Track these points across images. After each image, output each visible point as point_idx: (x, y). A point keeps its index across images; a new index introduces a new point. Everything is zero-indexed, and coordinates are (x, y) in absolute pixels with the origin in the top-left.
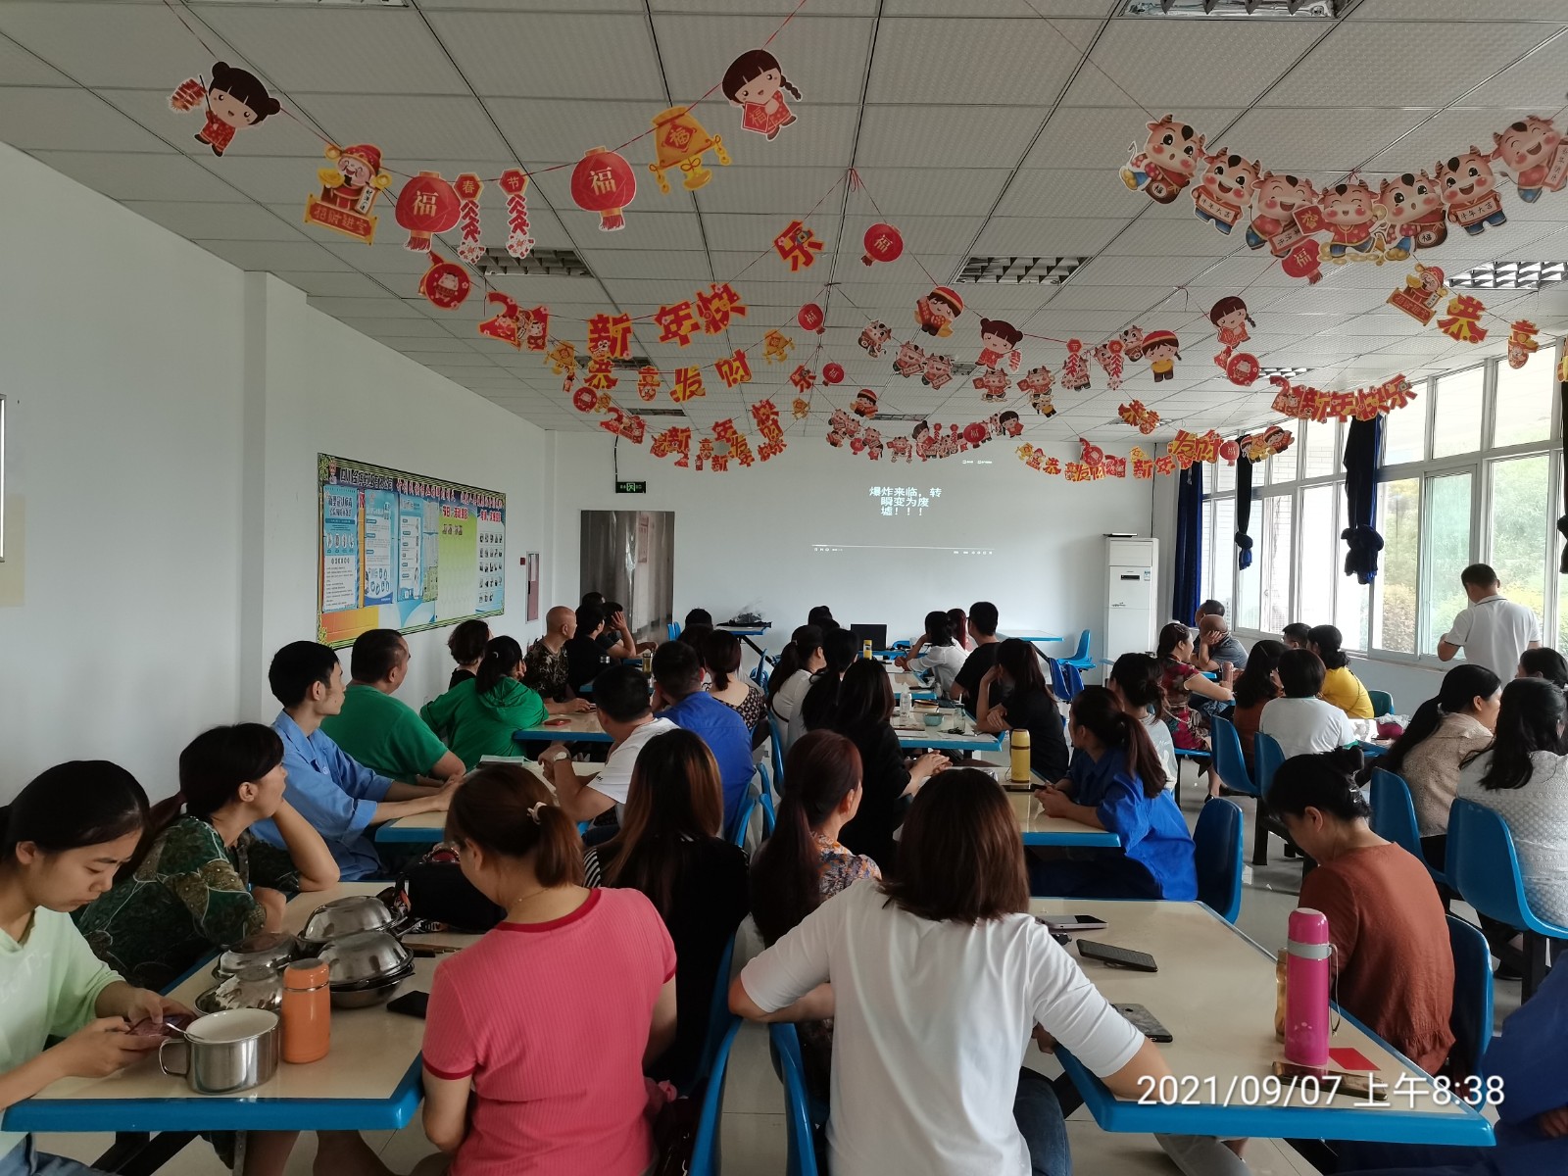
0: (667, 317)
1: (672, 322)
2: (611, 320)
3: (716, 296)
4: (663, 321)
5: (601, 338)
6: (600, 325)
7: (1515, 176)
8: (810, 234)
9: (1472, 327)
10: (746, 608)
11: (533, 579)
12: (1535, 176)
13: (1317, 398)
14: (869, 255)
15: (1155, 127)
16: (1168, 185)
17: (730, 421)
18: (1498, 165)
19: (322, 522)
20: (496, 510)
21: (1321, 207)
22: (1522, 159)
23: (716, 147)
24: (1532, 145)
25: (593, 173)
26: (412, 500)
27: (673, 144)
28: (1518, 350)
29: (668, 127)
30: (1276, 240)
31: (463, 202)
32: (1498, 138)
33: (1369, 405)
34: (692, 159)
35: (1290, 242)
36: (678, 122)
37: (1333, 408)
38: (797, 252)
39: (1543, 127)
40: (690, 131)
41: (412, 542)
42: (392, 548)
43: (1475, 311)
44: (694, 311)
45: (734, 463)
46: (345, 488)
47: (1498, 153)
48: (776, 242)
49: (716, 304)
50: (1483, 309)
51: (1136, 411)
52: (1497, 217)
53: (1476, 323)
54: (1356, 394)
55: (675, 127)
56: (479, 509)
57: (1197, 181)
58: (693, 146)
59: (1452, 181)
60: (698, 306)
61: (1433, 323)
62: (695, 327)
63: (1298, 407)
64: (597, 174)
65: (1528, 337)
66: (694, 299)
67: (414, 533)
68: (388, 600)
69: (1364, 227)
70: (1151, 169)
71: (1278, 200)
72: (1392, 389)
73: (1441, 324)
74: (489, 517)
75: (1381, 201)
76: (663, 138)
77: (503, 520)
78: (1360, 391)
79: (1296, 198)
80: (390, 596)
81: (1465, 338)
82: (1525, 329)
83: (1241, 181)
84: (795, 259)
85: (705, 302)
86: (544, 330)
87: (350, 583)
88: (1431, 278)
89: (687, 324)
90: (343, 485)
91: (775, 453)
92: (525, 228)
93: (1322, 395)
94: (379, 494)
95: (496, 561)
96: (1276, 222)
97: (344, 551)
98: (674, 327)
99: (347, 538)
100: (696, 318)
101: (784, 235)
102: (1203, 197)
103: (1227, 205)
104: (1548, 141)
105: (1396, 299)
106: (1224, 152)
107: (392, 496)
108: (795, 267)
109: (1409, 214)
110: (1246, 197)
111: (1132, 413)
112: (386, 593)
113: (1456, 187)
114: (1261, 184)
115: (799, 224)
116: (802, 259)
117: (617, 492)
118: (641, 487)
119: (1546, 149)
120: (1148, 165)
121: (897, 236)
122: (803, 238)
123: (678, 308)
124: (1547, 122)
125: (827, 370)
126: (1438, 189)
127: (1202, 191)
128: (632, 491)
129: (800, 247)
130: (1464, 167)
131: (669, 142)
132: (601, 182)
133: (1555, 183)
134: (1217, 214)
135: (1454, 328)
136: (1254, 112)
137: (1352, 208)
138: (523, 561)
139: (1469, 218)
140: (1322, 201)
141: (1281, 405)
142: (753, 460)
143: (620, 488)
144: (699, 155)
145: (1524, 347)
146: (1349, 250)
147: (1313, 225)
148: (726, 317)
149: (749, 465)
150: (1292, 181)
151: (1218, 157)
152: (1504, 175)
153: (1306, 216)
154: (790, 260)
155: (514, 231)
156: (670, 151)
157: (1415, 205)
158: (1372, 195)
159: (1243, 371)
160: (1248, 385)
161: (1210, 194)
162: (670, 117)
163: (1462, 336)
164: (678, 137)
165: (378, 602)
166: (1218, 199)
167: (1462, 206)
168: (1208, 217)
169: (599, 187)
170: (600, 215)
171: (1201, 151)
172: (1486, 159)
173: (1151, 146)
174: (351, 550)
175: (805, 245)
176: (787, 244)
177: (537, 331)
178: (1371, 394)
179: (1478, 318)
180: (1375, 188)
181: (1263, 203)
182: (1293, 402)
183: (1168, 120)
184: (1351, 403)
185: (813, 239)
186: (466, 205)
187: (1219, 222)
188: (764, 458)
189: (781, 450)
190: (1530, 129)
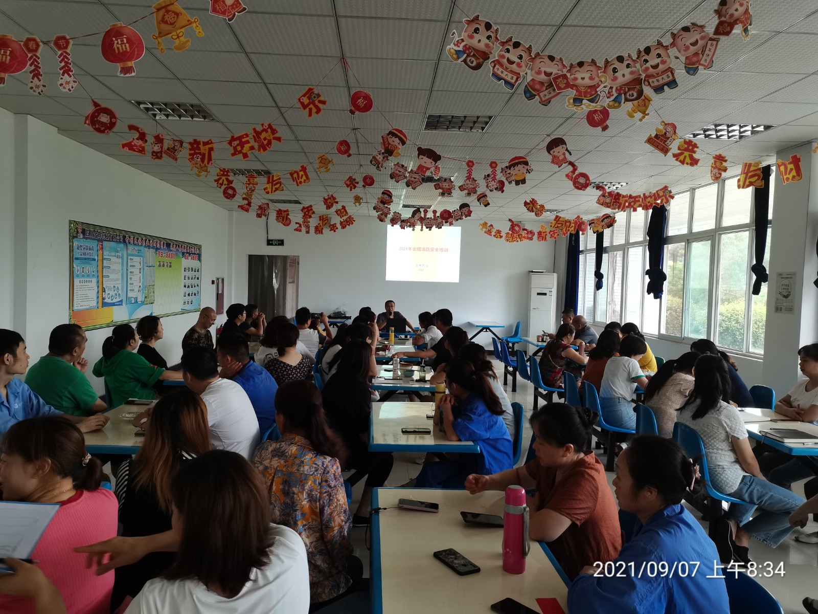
0: (235, 142)
1: (238, 145)
2: (202, 143)
3: (263, 131)
4: (233, 144)
5: (195, 153)
6: (195, 146)
7: (683, 59)
8: (319, 95)
9: (691, 157)
10: (337, 308)
11: (220, 292)
12: (695, 59)
13: (621, 198)
14: (353, 109)
15: (469, 22)
16: (477, 59)
17: (311, 206)
18: (673, 52)
19: (72, 259)
20: (195, 254)
21: (568, 75)
22: (687, 48)
23: (194, 25)
24: (693, 40)
25: (114, 39)
26: (136, 248)
27: (166, 22)
28: (716, 171)
29: (163, 10)
30: (542, 94)
31: (29, 55)
32: (674, 36)
33: (649, 202)
34: (178, 32)
35: (550, 96)
36: (169, 8)
37: (630, 204)
38: (311, 106)
39: (699, 30)
40: (177, 14)
41: (136, 271)
42: (122, 275)
43: (693, 148)
44: (251, 139)
45: (326, 231)
46: (88, 240)
47: (673, 44)
48: (299, 99)
49: (264, 135)
50: (698, 147)
51: (533, 204)
52: (673, 84)
53: (694, 155)
54: (642, 196)
55: (168, 12)
56: (183, 253)
57: (494, 56)
58: (178, 24)
59: (646, 61)
60: (254, 136)
61: (670, 154)
62: (252, 148)
63: (610, 203)
64: (117, 40)
65: (722, 164)
66: (251, 133)
67: (138, 266)
68: (120, 303)
69: (594, 87)
70: (467, 48)
71: (543, 69)
72: (661, 193)
73: (674, 156)
74: (190, 258)
75: (604, 72)
76: (160, 19)
77: (200, 260)
78: (644, 194)
79: (554, 69)
80: (121, 301)
81: (687, 164)
82: (720, 159)
83: (521, 57)
84: (310, 110)
85: (257, 134)
86: (162, 147)
87: (93, 294)
88: (669, 129)
89: (247, 146)
90: (87, 238)
91: (349, 225)
92: (71, 73)
93: (624, 196)
94: (112, 244)
95: (195, 282)
96: (542, 83)
97: (88, 276)
98: (239, 148)
99: (90, 268)
100: (252, 143)
101: (304, 96)
102: (497, 66)
103: (512, 72)
104: (702, 38)
105: (650, 141)
106: (510, 39)
107: (122, 245)
108: (310, 115)
109: (621, 80)
110: (524, 67)
111: (531, 205)
112: (118, 300)
113: (648, 65)
114: (533, 60)
115: (313, 89)
116: (314, 110)
117: (268, 245)
118: (281, 243)
119: (700, 42)
120: (465, 46)
121: (370, 98)
122: (315, 97)
123: (242, 137)
124: (702, 27)
125: (365, 179)
126: (638, 65)
127: (497, 62)
128: (276, 245)
129: (313, 103)
130: (654, 53)
131: (163, 21)
132: (119, 45)
133: (706, 64)
134: (506, 77)
135: (682, 158)
136: (563, 29)
137: (587, 76)
138: (213, 282)
139: (656, 84)
140: (569, 71)
141: (602, 201)
142: (337, 228)
143: (270, 242)
144: (183, 30)
145: (719, 169)
146: (585, 101)
147: (563, 86)
148: (269, 143)
149: (335, 231)
150: (552, 58)
151: (507, 42)
152: (677, 58)
153: (559, 81)
154: (307, 110)
155: (63, 75)
156: (163, 26)
157: (624, 75)
158: (599, 68)
159: (581, 182)
160: (584, 190)
161: (501, 65)
162: (163, 5)
163: (685, 162)
164: (170, 18)
165: (113, 304)
166: (507, 68)
167: (652, 76)
168: (499, 79)
169: (118, 48)
170: (119, 66)
171: (497, 38)
172: (666, 48)
173: (466, 34)
174: (93, 275)
175: (316, 102)
176: (306, 101)
177: (157, 148)
178: (650, 197)
179: (695, 152)
180: (601, 64)
181: (533, 72)
182: (608, 200)
183: (477, 18)
184: (639, 201)
185: (322, 98)
186: (31, 57)
187: (507, 82)
188: (343, 227)
189: (352, 224)
190: (692, 31)
